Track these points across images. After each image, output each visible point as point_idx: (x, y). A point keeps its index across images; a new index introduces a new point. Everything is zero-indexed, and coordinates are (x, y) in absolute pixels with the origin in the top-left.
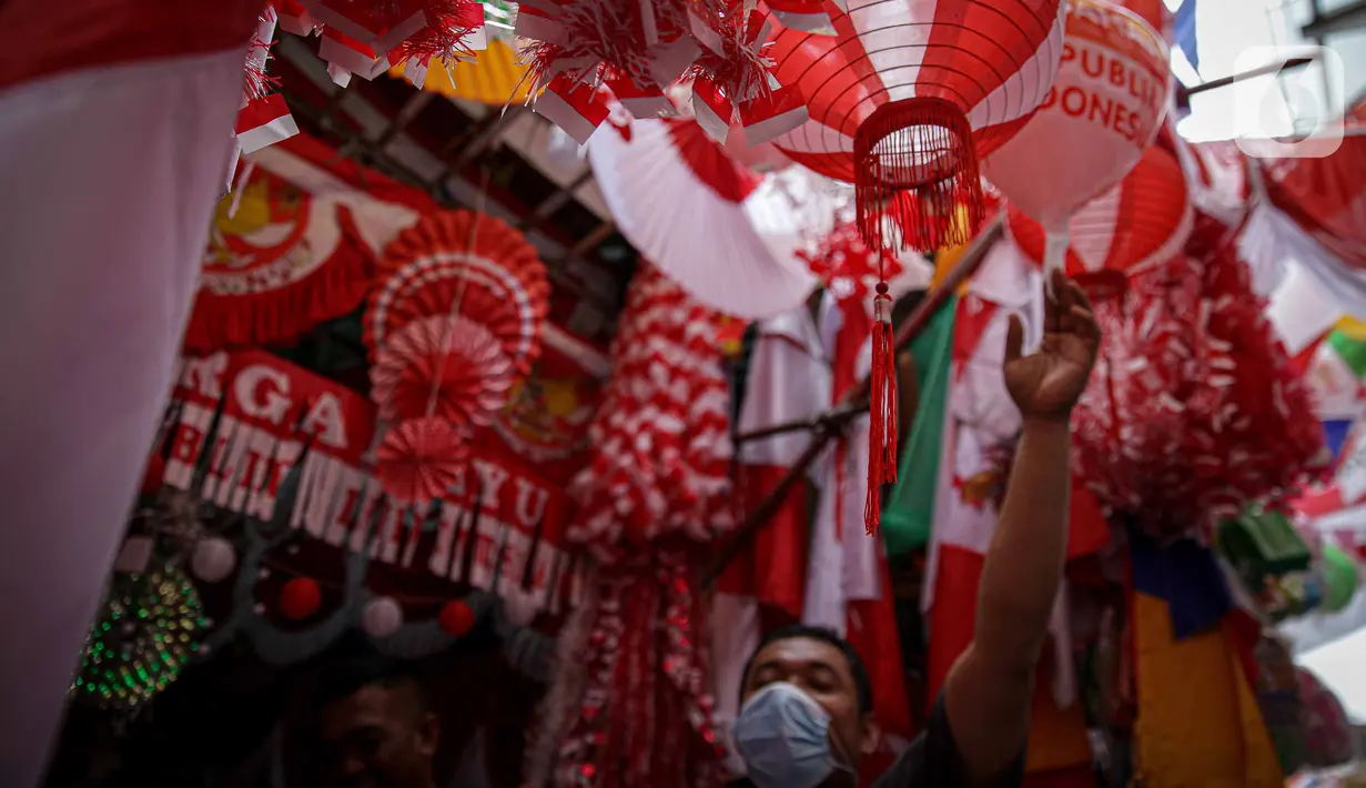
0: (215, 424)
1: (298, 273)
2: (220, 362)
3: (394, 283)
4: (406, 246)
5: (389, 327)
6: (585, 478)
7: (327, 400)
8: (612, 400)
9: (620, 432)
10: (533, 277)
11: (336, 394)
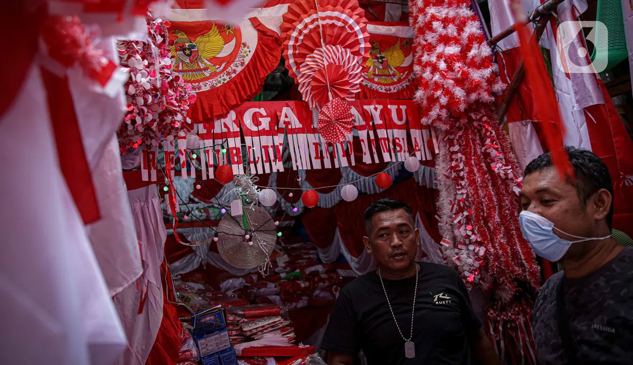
0: (243, 141)
1: (247, 60)
2: (233, 115)
3: (291, 43)
4: (289, 22)
5: (298, 65)
6: (419, 94)
7: (285, 110)
8: (419, 49)
9: (428, 64)
10: (353, 9)
11: (288, 106)
